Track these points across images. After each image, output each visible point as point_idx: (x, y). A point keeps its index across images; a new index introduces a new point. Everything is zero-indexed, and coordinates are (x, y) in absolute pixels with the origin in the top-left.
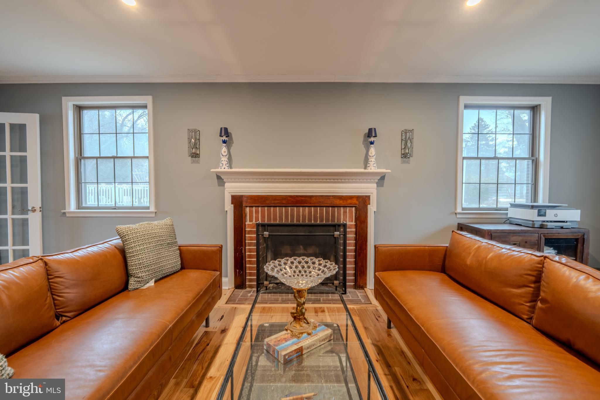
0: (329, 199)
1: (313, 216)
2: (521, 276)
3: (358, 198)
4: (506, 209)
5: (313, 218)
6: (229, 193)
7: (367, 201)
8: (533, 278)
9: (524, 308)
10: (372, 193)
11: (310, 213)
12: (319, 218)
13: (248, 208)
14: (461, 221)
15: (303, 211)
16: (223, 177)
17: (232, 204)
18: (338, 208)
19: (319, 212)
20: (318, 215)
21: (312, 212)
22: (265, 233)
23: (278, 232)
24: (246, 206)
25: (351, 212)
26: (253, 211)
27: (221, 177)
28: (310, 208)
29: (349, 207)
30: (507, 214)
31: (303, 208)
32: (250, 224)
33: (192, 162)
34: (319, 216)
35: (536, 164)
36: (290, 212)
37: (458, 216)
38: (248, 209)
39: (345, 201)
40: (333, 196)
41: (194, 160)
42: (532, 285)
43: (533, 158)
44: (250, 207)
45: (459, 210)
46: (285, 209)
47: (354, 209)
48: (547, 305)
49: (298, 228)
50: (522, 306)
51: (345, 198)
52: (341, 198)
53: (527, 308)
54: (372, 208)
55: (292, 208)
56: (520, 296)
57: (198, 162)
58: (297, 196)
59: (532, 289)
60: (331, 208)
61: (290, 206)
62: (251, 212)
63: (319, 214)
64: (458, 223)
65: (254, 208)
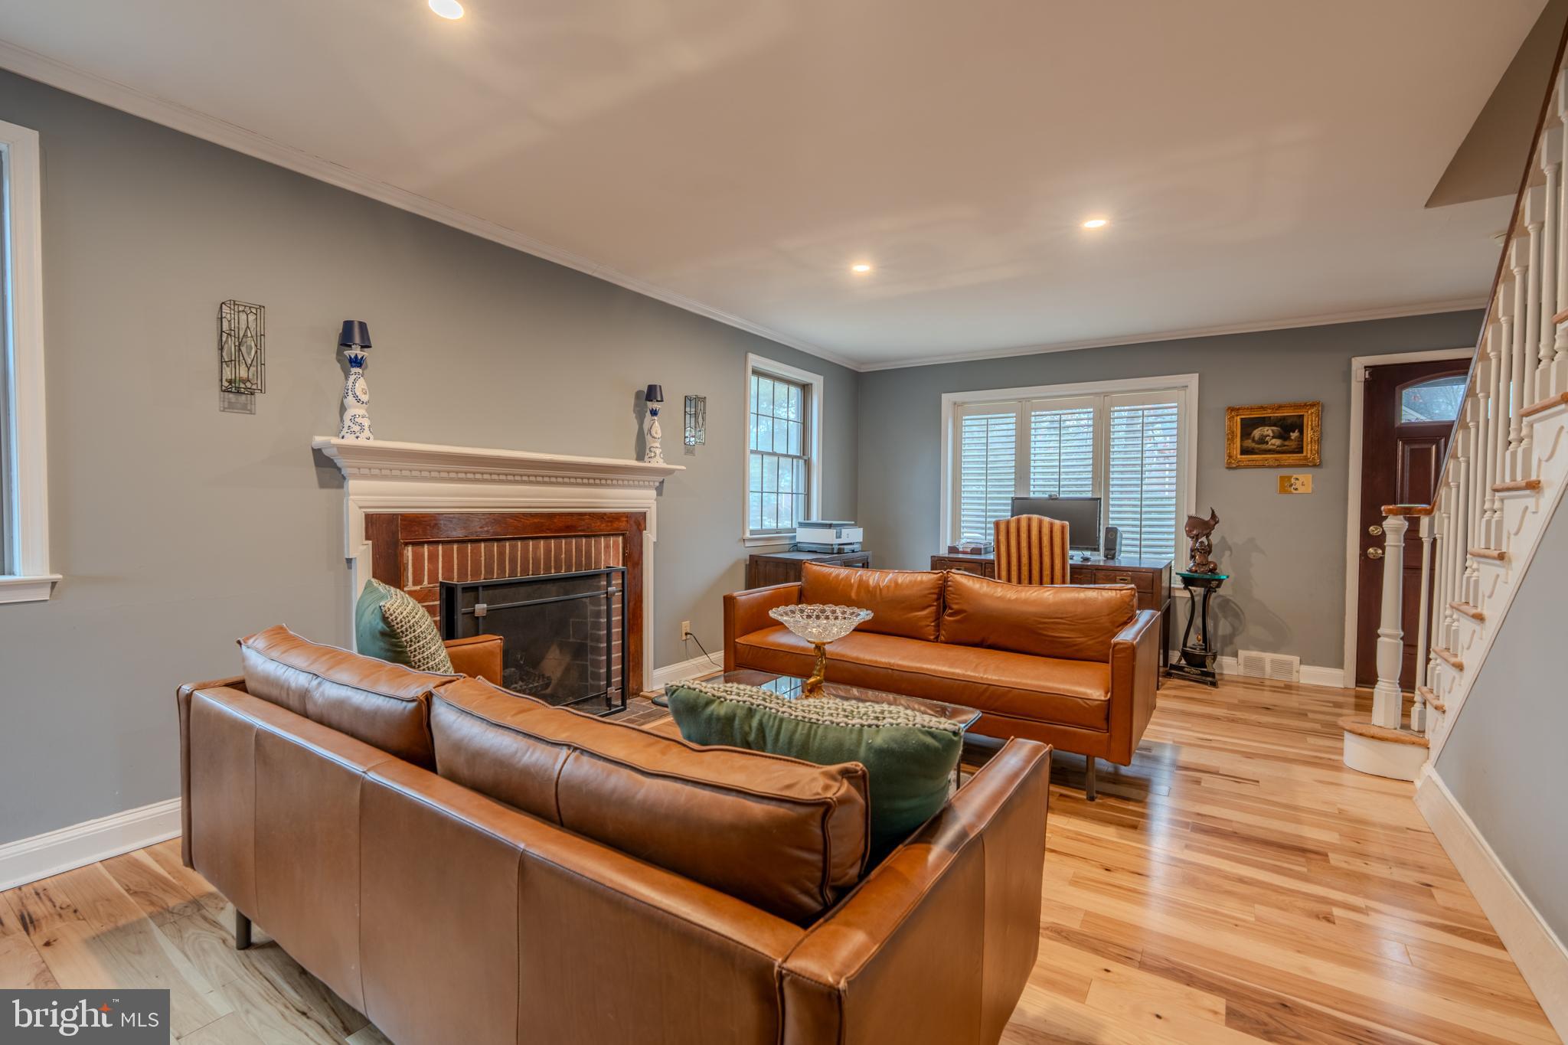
0: (584, 520)
1: (553, 559)
2: (925, 596)
3: (628, 516)
4: (794, 530)
5: (553, 564)
6: (360, 507)
7: (642, 523)
8: (935, 596)
9: (930, 630)
10: (649, 508)
11: (548, 551)
12: (565, 562)
13: (410, 548)
14: (756, 552)
15: (536, 549)
16: (340, 462)
17: (367, 538)
18: (597, 539)
19: (565, 548)
20: (563, 556)
21: (551, 551)
22: (478, 606)
23: (504, 600)
24: (406, 544)
25: (616, 544)
26: (423, 555)
27: (335, 461)
28: (548, 541)
29: (613, 535)
30: (795, 537)
31: (535, 541)
32: (415, 591)
33: (226, 405)
34: (565, 558)
35: (808, 463)
36: (507, 552)
37: (748, 544)
38: (409, 552)
39: (609, 524)
40: (590, 514)
41: (233, 400)
42: (935, 604)
43: (805, 458)
44: (413, 544)
45: (748, 535)
46: (497, 546)
47: (620, 539)
48: (962, 615)
49: (543, 586)
50: (929, 628)
51: (608, 518)
52: (602, 517)
53: (933, 628)
54: (650, 537)
55: (513, 542)
56: (926, 617)
57: (247, 409)
58: (524, 514)
59: (934, 608)
60: (584, 540)
61: (508, 539)
62: (418, 559)
63: (565, 553)
64: (750, 556)
65: (426, 546)
